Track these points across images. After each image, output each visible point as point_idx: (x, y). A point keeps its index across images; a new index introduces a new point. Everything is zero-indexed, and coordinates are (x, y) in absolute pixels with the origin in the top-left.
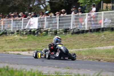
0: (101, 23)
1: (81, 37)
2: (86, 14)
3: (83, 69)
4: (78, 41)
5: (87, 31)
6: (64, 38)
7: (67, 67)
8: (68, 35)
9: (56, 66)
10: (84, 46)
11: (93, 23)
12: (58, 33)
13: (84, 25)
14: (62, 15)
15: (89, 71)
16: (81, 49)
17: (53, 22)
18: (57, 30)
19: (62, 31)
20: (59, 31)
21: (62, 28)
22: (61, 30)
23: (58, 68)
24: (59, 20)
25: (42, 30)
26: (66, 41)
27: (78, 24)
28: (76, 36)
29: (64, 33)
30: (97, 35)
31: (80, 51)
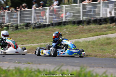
0: (63, 16)
1: (43, 31)
2: (47, 8)
3: (44, 64)
4: (39, 35)
5: (49, 25)
6: (25, 33)
7: (27, 62)
8: (30, 30)
9: (16, 62)
10: (46, 40)
11: (54, 17)
12: (19, 27)
13: (46, 19)
14: (23, 9)
15: (50, 65)
16: (42, 44)
17: (14, 17)
18: (18, 25)
19: (23, 26)
20: (20, 26)
21: (23, 23)
22: (22, 24)
23: (19, 63)
24: (20, 15)
25: (3, 25)
26: (27, 36)
27: (40, 18)
28: (38, 31)
29: (25, 28)
30: (59, 29)
31: (42, 45)
